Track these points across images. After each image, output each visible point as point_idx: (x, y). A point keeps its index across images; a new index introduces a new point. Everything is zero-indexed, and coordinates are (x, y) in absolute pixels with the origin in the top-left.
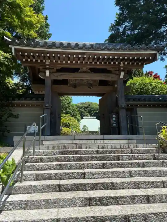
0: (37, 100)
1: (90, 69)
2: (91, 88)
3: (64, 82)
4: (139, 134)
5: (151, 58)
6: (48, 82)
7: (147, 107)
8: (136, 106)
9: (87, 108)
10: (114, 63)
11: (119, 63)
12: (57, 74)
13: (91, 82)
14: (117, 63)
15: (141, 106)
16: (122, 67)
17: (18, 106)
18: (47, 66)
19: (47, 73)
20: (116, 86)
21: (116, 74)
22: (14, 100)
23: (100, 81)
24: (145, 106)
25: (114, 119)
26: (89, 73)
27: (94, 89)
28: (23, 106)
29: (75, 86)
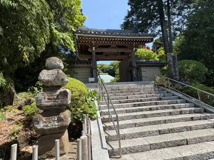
0: (87, 64)
1: (116, 46)
2: (116, 56)
3: (101, 53)
4: (142, 81)
5: (150, 40)
6: (94, 54)
7: (147, 67)
8: (141, 66)
9: (101, 68)
10: (131, 43)
11: (133, 43)
12: (99, 49)
13: (116, 53)
14: (132, 43)
15: (143, 66)
16: (134, 45)
17: (77, 67)
18: (93, 45)
19: (94, 48)
20: (130, 55)
21: (130, 48)
22: (74, 64)
23: (121, 52)
24: (146, 66)
25: (135, 73)
26: (116, 48)
27: (117, 57)
28: (79, 67)
29: (107, 55)
